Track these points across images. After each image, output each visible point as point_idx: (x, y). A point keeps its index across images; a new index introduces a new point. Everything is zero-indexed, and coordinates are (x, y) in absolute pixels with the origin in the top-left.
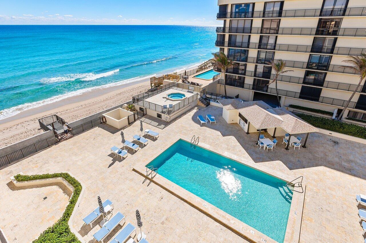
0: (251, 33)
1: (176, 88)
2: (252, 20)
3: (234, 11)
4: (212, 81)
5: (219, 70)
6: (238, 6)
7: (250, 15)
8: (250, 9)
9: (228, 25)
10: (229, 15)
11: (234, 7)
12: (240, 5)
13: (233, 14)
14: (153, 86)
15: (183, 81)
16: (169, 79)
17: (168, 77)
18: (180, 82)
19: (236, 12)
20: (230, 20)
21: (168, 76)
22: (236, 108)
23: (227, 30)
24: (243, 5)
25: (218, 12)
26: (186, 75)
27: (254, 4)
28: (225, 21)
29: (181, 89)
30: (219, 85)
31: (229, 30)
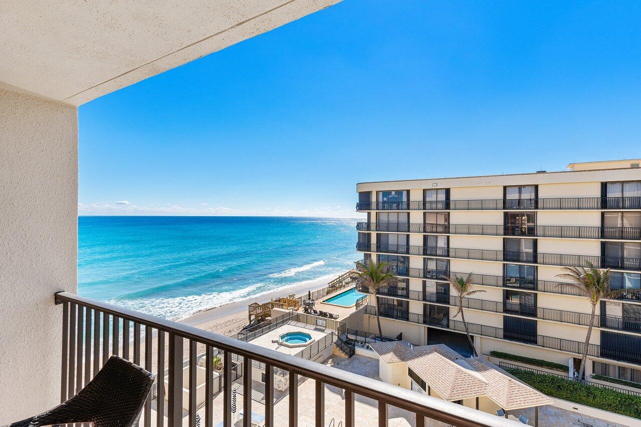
0: (409, 231)
1: (294, 323)
2: (409, 214)
3: (381, 200)
4: (354, 310)
5: (365, 290)
6: (386, 193)
7: (405, 206)
8: (405, 199)
9: (373, 220)
10: (374, 206)
11: (381, 195)
12: (389, 192)
13: (381, 205)
14: (253, 320)
15: (306, 310)
16: (281, 306)
17: (280, 302)
18: (301, 311)
19: (384, 202)
20: (377, 213)
21: (279, 301)
22: (403, 360)
23: (373, 227)
24: (393, 193)
25: (358, 202)
26: (309, 299)
27: (408, 192)
28: (369, 214)
29: (303, 325)
30: (368, 315)
31: (376, 226)
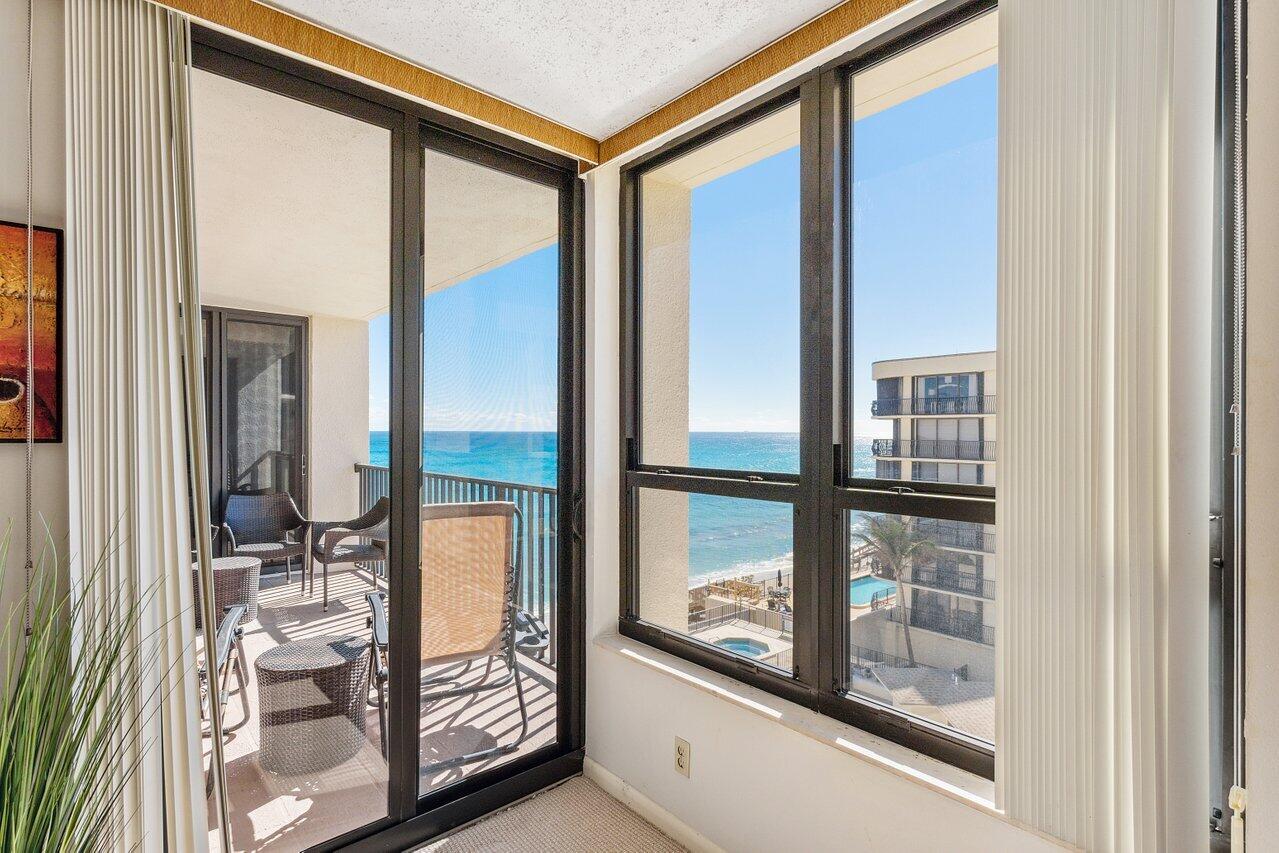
0: (981, 458)
1: (743, 623)
2: (981, 421)
3: (921, 394)
4: (869, 610)
5: (888, 574)
6: (933, 381)
7: (974, 406)
8: (973, 390)
9: (906, 434)
10: (906, 406)
11: (922, 384)
12: (939, 378)
13: (921, 406)
15: (771, 605)
16: (725, 593)
17: (724, 588)
18: (763, 605)
19: (928, 400)
20: (913, 420)
21: (723, 584)
22: (934, 703)
23: (906, 448)
24: (948, 380)
25: (876, 399)
26: (780, 585)
27: (980, 376)
28: (897, 423)
29: (758, 628)
31: (912, 446)
